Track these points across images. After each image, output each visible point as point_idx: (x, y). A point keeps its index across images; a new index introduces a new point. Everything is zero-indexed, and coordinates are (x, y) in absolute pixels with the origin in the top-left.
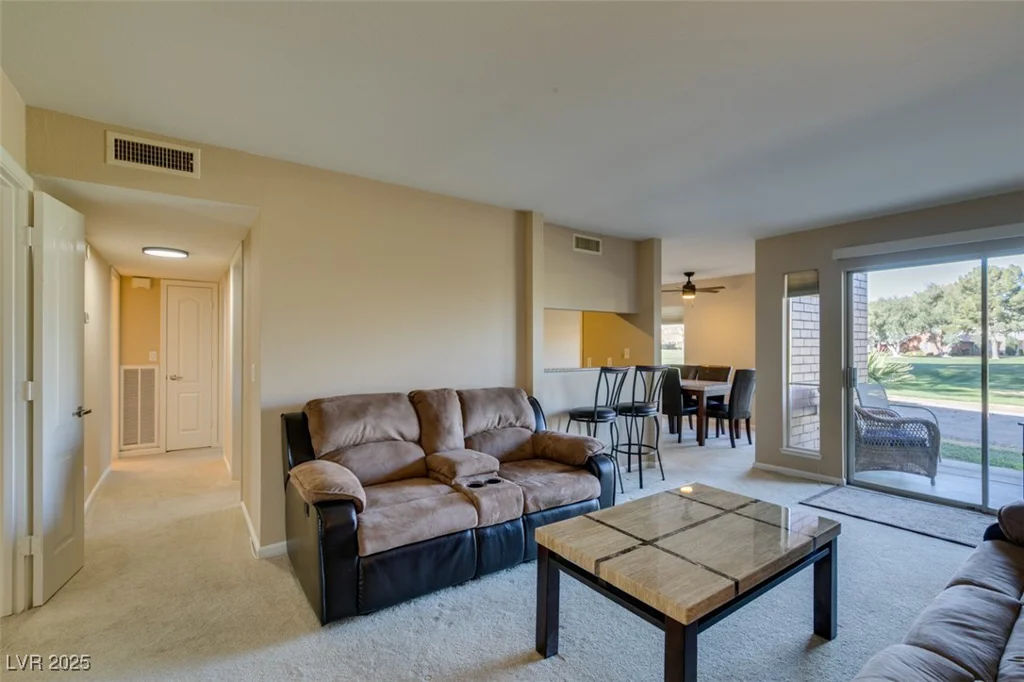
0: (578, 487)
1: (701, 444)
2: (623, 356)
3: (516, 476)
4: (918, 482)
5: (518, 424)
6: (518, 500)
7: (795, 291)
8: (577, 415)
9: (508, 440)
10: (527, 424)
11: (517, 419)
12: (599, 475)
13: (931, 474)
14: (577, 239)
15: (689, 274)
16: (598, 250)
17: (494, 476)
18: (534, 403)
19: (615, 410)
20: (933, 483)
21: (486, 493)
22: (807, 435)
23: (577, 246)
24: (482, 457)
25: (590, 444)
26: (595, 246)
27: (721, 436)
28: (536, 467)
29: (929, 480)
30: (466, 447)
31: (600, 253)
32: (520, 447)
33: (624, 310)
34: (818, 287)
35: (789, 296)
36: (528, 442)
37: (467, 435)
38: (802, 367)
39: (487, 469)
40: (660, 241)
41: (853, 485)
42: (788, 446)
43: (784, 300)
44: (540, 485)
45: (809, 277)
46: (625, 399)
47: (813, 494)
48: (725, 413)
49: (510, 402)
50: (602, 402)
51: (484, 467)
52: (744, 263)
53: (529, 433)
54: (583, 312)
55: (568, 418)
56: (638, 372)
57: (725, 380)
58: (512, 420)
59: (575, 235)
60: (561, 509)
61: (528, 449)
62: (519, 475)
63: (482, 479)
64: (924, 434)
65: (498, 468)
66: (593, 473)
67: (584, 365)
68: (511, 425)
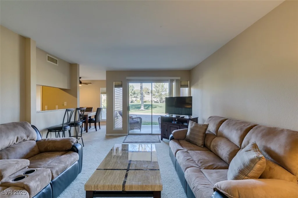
0: (73, 159)
1: (87, 132)
2: (63, 105)
3: (40, 165)
4: (137, 131)
5: (28, 139)
6: (49, 176)
7: (117, 86)
9: (26, 148)
10: (33, 138)
11: (28, 137)
12: (77, 151)
13: (140, 129)
14: (48, 56)
15: (80, 78)
16: (57, 64)
17: (27, 169)
18: (33, 127)
19: (69, 125)
20: (141, 131)
21: (32, 179)
22: (119, 124)
23: (48, 60)
24: (18, 161)
25: (72, 140)
26: (56, 62)
28: (48, 157)
29: (139, 130)
31: (57, 65)
32: (32, 150)
33: (66, 87)
34: (122, 86)
35: (115, 87)
36: (35, 146)
38: (118, 106)
39: (23, 167)
40: (79, 65)
41: (129, 135)
42: (114, 128)
43: (114, 88)
44: (57, 164)
45: (120, 83)
46: (72, 120)
48: (93, 121)
49: (23, 129)
50: (66, 121)
51: (21, 166)
52: (103, 77)
53: (34, 143)
54: (43, 86)
56: (77, 110)
57: (91, 111)
58: (25, 138)
59: (48, 55)
60: (65, 171)
61: (37, 150)
62: (41, 163)
63: (22, 173)
64: (139, 120)
65: (29, 164)
66: (75, 151)
67: (43, 109)
68: (24, 140)
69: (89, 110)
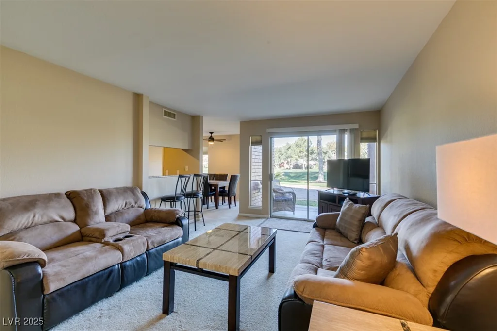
0: (173, 233)
1: (217, 208)
2: (185, 170)
3: (140, 232)
4: (289, 214)
5: (136, 206)
6: (144, 244)
7: (254, 143)
8: (164, 199)
9: (132, 214)
10: (141, 205)
11: (136, 203)
12: (182, 226)
13: (293, 211)
14: (165, 111)
15: (211, 133)
16: (175, 118)
17: (127, 234)
18: (144, 194)
19: (184, 195)
20: (294, 214)
21: (126, 243)
22: (257, 200)
23: (165, 115)
24: (120, 225)
25: (177, 212)
26: (173, 116)
27: (224, 204)
28: (150, 227)
29: (292, 213)
30: (106, 221)
31: (176, 120)
32: (138, 218)
33: (186, 148)
34: (261, 142)
35: (252, 145)
36: (142, 215)
37: (106, 214)
38: (256, 174)
39: (123, 231)
40: (202, 117)
41: (273, 217)
42: (251, 205)
43: (250, 147)
44: (154, 234)
45: (258, 138)
46: (189, 190)
47: (261, 223)
48: (226, 194)
49: (132, 194)
50: (179, 191)
51: (121, 230)
52: (236, 130)
53: (142, 210)
54: (164, 147)
55: (160, 201)
56: (195, 177)
57: (226, 180)
58: (133, 204)
59: (164, 109)
60: (165, 245)
61: (143, 218)
62: (141, 231)
63: (121, 236)
64: (291, 197)
65: (129, 229)
66: (179, 225)
67: (164, 174)
68: (132, 207)
69: (223, 177)
